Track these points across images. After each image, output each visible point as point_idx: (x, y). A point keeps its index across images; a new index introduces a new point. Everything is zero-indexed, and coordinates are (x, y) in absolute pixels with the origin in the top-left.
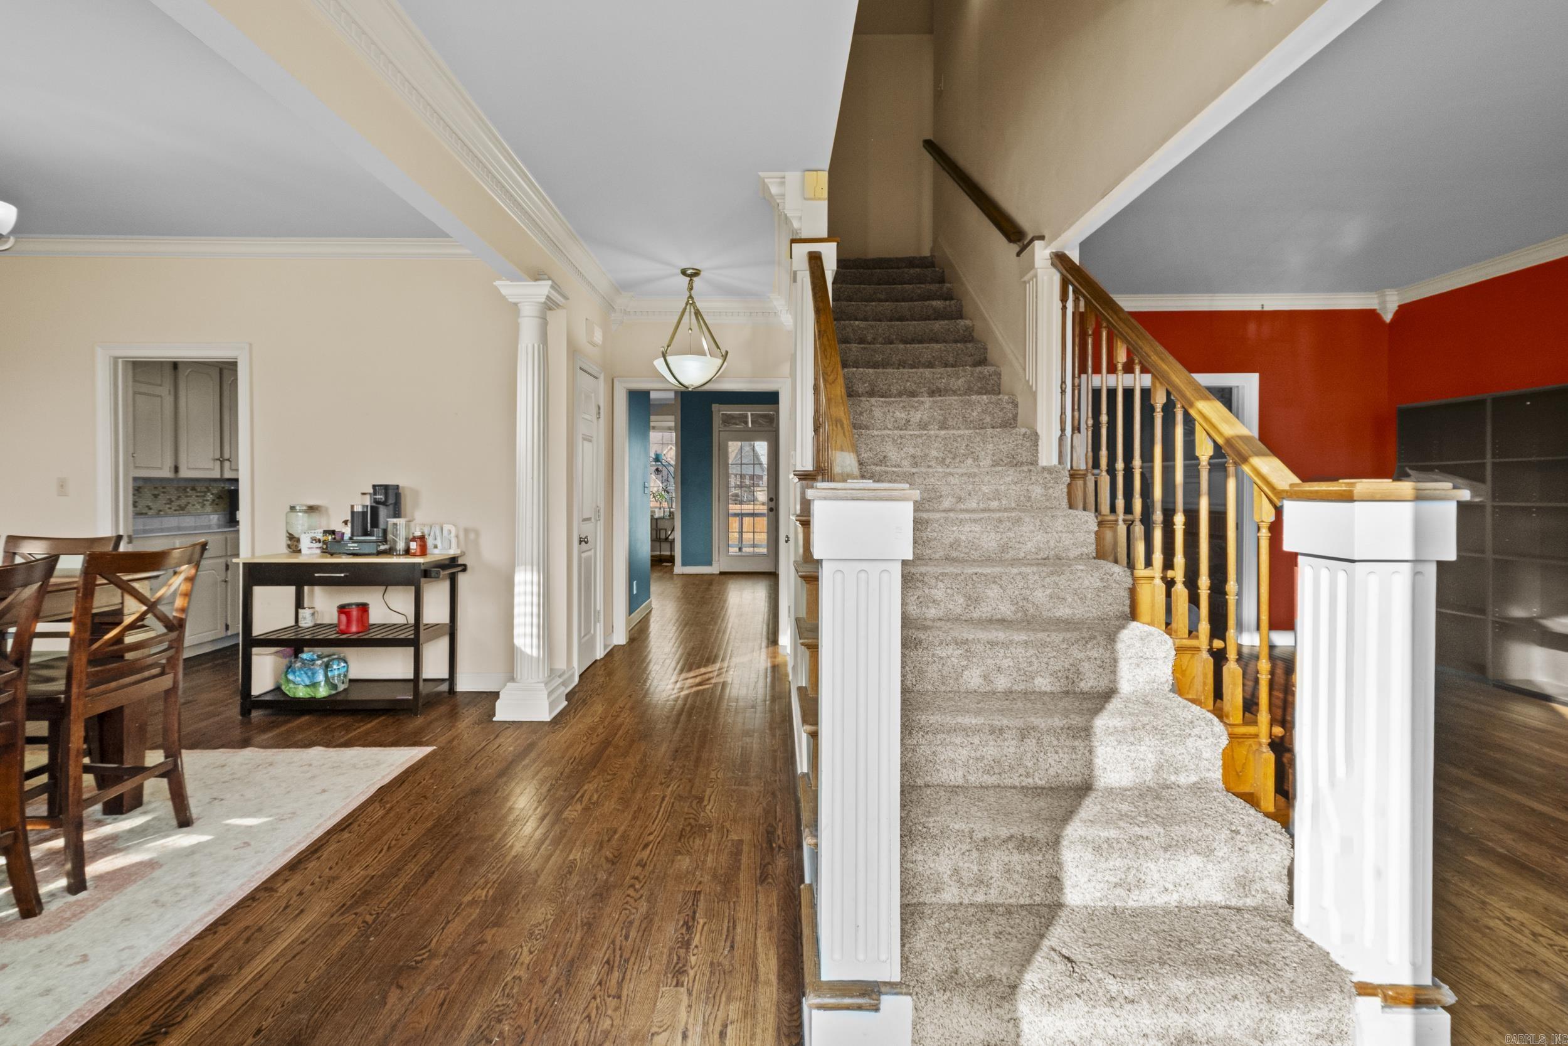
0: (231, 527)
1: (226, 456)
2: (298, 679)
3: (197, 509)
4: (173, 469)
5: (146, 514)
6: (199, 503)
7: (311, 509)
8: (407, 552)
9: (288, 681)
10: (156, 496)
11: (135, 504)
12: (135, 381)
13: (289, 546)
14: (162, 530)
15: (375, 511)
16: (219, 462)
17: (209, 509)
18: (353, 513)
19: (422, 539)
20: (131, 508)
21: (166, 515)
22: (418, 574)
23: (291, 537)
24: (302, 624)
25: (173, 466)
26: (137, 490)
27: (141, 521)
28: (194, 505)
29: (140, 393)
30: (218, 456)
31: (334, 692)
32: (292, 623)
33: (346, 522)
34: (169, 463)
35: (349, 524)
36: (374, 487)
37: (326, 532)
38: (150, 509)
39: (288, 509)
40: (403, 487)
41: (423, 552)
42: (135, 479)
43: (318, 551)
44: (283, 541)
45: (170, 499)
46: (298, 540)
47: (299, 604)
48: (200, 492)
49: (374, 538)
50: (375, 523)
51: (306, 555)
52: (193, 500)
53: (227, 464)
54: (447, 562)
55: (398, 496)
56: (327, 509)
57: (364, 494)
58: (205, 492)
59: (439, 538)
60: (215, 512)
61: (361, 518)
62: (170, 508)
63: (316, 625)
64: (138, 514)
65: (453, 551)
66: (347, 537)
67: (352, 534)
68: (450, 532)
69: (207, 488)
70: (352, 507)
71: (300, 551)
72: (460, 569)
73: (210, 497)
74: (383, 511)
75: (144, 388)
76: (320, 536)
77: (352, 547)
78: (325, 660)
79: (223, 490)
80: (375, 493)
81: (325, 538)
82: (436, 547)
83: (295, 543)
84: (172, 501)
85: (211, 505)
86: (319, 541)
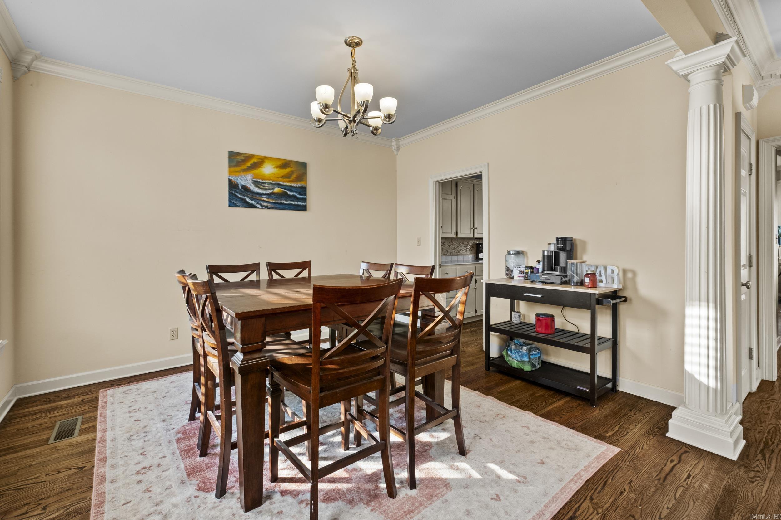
0: (477, 261)
1: (475, 227)
2: (513, 355)
3: (464, 252)
4: (455, 233)
5: (446, 254)
6: (465, 250)
7: (518, 253)
8: (581, 283)
9: (508, 355)
10: (450, 246)
11: (442, 250)
12: (442, 193)
13: (507, 274)
14: (452, 262)
15: (557, 255)
16: (472, 230)
17: (468, 252)
18: (544, 256)
19: (593, 275)
20: (441, 251)
21: (453, 255)
22: (593, 301)
23: (508, 269)
24: (514, 321)
25: (456, 232)
26: (443, 244)
27: (444, 257)
28: (463, 251)
29: (444, 199)
30: (472, 227)
31: (534, 369)
32: (509, 319)
33: (538, 262)
34: (454, 231)
35: (541, 263)
36: (557, 239)
37: (527, 267)
38: (448, 252)
39: (507, 253)
40: (575, 239)
41: (594, 285)
42: (442, 238)
43: (522, 278)
44: (504, 271)
45: (454, 248)
46: (512, 271)
47: (512, 309)
48: (465, 244)
49: (558, 273)
50: (557, 263)
51: (516, 280)
52: (463, 248)
53: (476, 230)
54: (610, 294)
55: (572, 244)
56: (526, 253)
57: (550, 244)
58: (467, 244)
59: (603, 275)
60: (471, 254)
61: (548, 258)
62: (454, 252)
63: (521, 323)
64: (444, 254)
65: (615, 286)
66: (540, 270)
67: (544, 270)
68: (613, 271)
69: (468, 242)
70: (543, 252)
71: (513, 277)
72: (623, 299)
73: (469, 247)
74: (563, 256)
75: (446, 197)
76: (523, 269)
77: (545, 278)
78: (528, 347)
79: (474, 244)
80: (558, 243)
81: (526, 271)
82: (601, 281)
83: (510, 273)
84: (455, 249)
85: (469, 250)
86: (523, 272)
